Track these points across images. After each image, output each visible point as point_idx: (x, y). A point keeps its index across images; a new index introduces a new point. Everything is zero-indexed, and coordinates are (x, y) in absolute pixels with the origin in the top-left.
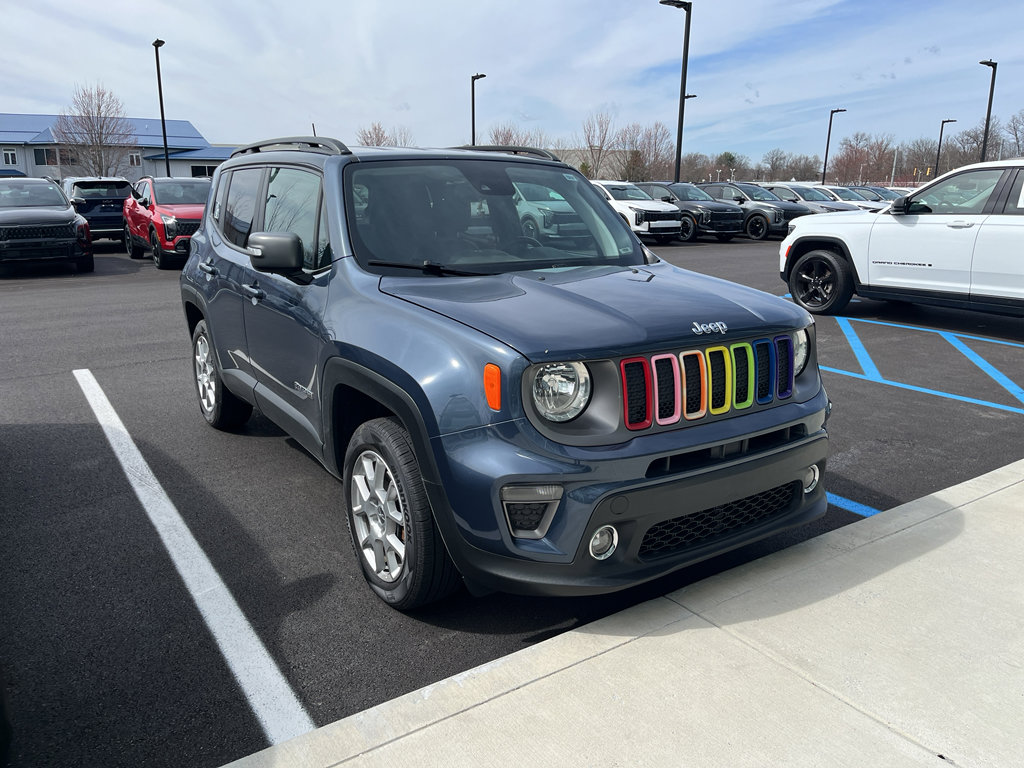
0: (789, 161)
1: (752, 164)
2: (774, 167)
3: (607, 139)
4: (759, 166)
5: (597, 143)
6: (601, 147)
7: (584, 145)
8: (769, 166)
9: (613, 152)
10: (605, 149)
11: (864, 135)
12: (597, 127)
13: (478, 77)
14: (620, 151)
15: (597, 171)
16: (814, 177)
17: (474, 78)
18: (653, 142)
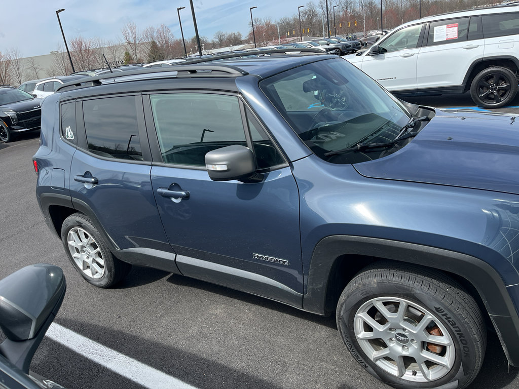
0: (227, 36)
1: (210, 41)
2: (221, 40)
3: (137, 37)
4: (213, 41)
5: (132, 40)
6: (135, 43)
7: (124, 42)
8: (218, 40)
9: (143, 44)
10: (137, 42)
11: (258, 19)
12: (130, 32)
13: (60, 11)
14: (146, 43)
15: (136, 56)
16: (241, 43)
17: (57, 12)
18: (162, 35)
